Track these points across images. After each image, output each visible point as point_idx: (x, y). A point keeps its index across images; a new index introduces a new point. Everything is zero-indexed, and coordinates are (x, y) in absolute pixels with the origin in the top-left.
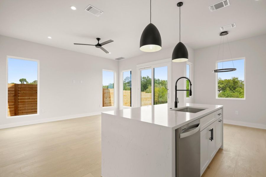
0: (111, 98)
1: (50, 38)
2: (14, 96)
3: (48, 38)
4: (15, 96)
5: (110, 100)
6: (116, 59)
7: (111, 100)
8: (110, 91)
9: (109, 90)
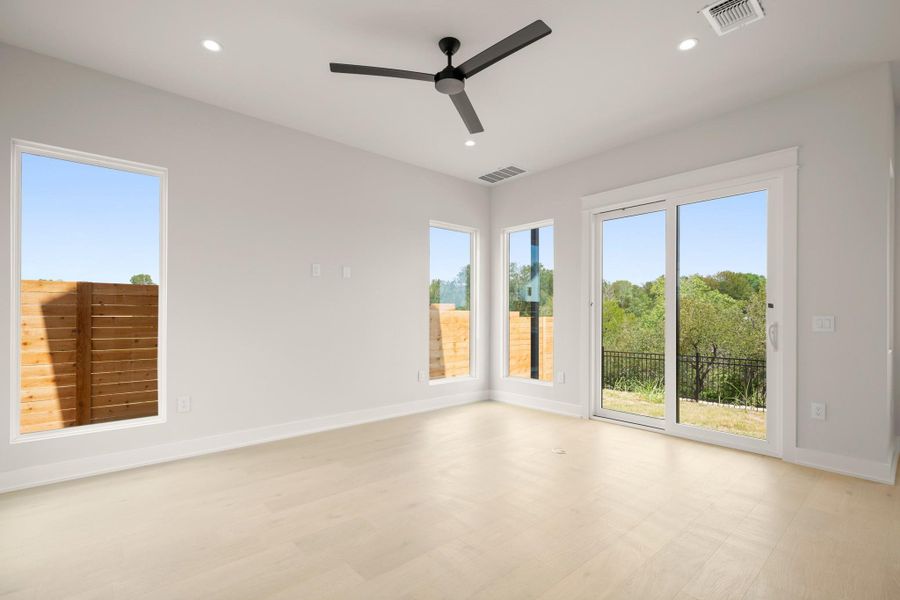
0: (444, 341)
1: (211, 46)
2: (74, 331)
3: (205, 49)
4: (79, 331)
5: (441, 349)
6: (482, 178)
7: (444, 347)
8: (441, 312)
9: (438, 310)
